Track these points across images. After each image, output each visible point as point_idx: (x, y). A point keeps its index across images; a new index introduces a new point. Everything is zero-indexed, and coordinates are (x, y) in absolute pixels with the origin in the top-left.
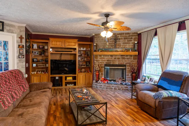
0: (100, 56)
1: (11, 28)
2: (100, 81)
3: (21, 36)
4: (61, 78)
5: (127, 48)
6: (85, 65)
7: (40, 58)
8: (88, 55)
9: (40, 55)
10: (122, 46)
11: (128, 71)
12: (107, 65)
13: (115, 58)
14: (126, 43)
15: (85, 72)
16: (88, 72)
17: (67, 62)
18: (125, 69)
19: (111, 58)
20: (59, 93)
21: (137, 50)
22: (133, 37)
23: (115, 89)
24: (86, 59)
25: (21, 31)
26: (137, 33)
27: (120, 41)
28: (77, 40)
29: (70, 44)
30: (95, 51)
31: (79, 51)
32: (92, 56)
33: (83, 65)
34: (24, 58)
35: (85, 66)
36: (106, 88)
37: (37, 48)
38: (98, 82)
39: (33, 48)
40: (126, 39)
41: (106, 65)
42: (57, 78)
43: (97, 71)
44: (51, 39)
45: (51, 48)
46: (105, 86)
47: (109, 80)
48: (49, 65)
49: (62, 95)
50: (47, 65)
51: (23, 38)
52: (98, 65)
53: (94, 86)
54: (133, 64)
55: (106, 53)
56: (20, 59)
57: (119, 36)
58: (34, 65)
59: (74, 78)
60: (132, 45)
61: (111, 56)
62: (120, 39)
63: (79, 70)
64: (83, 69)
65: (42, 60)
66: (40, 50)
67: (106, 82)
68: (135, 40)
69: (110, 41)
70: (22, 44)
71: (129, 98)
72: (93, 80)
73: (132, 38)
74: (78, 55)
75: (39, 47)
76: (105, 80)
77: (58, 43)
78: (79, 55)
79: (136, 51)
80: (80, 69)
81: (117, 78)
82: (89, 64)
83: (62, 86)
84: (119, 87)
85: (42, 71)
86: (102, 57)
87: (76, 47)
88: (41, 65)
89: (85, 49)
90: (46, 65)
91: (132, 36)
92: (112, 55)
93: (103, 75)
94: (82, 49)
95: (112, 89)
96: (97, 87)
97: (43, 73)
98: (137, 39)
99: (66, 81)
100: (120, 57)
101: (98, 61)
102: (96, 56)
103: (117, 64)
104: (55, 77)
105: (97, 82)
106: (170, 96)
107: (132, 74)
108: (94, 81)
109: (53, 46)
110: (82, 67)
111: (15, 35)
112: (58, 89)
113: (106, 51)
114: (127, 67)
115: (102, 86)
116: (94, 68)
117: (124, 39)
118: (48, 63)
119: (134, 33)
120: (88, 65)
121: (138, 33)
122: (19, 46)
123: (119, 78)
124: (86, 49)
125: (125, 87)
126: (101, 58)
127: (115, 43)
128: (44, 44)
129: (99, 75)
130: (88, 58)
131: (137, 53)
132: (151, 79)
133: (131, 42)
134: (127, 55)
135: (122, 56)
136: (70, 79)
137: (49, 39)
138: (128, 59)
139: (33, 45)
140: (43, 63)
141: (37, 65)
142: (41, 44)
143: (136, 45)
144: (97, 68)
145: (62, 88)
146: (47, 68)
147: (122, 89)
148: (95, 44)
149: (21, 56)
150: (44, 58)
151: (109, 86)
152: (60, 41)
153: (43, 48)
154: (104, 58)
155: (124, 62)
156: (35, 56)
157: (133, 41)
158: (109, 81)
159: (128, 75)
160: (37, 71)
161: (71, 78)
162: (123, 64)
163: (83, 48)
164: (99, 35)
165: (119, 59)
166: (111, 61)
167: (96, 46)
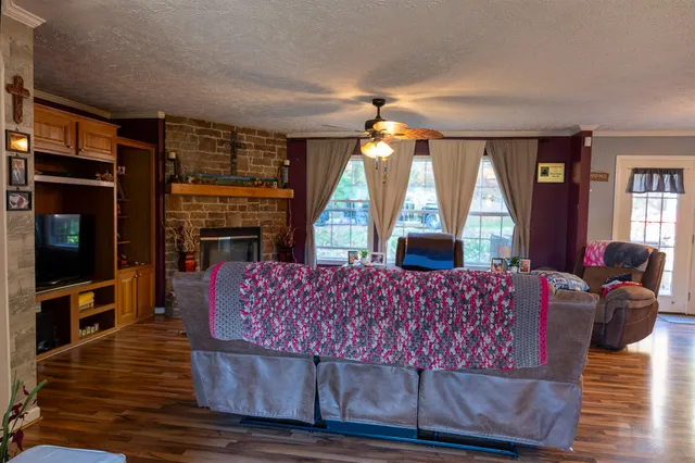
0: (187, 197)
5: (263, 175)
10: (252, 169)
11: (268, 245)
12: (210, 230)
13: (233, 208)
14: (262, 162)
18: (258, 240)
19: (223, 208)
22: (276, 146)
26: (284, 136)
27: (246, 153)
28: (115, 128)
40: (261, 149)
43: (189, 253)
57: (241, 138)
61: (223, 199)
62: (245, 147)
68: (282, 156)
69: (219, 151)
73: (274, 150)
74: (116, 192)
79: (287, 186)
86: (194, 202)
91: (274, 142)
92: (226, 197)
93: (198, 267)
100: (246, 203)
101: (180, 216)
103: (240, 225)
107: (279, 252)
113: (207, 183)
114: (263, 235)
117: (257, 147)
119: (280, 135)
121: (289, 136)
126: (188, 208)
127: (233, 157)
131: (291, 193)
133: (273, 160)
134: (263, 199)
135: (251, 199)
138: (266, 209)
143: (287, 170)
154: (199, 207)
155: (256, 219)
157: (276, 159)
159: (265, 257)
161: (90, 299)
162: (254, 225)
164: (180, 119)
165: (243, 208)
166: (221, 215)
167: (176, 161)
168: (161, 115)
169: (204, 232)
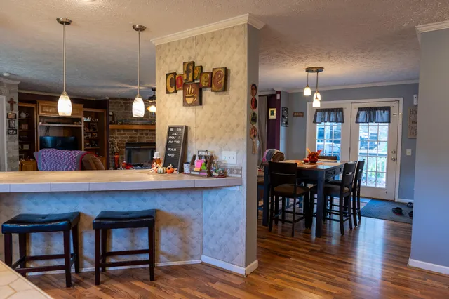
0: (119, 130)
2: (121, 167)
3: (12, 99)
8: (94, 129)
13: (142, 134)
19: (136, 134)
24: (90, 136)
25: (10, 92)
28: (82, 105)
30: (111, 123)
32: (105, 131)
34: (16, 134)
43: (116, 153)
44: (40, 103)
45: (41, 117)
47: (133, 166)
48: (36, 147)
51: (15, 102)
52: (117, 145)
55: (127, 127)
56: (10, 136)
70: (14, 112)
72: (108, 166)
74: (83, 129)
76: (127, 165)
82: (96, 143)
86: (122, 132)
87: (82, 116)
92: (137, 130)
93: (125, 159)
102: (113, 131)
103: (145, 142)
109: (44, 114)
111: (4, 98)
116: (108, 149)
120: (94, 145)
122: (9, 114)
124: (91, 120)
126: (120, 134)
129: (118, 158)
130: (94, 134)
135: (150, 131)
137: (35, 103)
144: (115, 148)
148: (111, 114)
149: (11, 131)
154: (125, 134)
163: (87, 118)
164: (116, 99)
165: (147, 135)
166: (135, 138)
167: (113, 116)
168: (107, 98)
169: (127, 144)
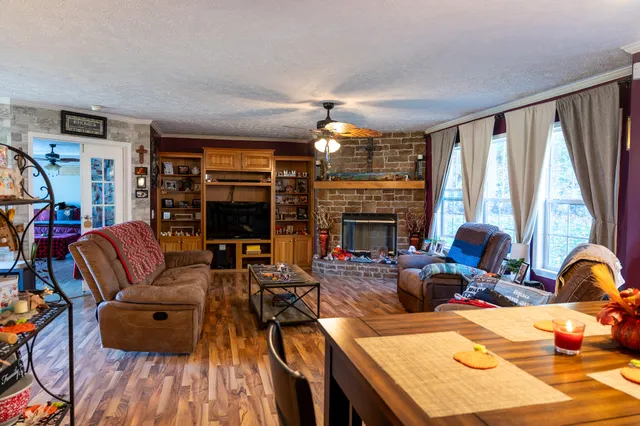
0: (332, 191)
1: (121, 131)
2: (330, 255)
3: (142, 147)
4: (232, 248)
5: (398, 170)
6: (293, 216)
7: (180, 198)
8: (302, 190)
9: (182, 189)
10: (387, 166)
11: (402, 230)
12: (349, 215)
13: (370, 198)
14: (395, 157)
15: (294, 233)
16: (300, 232)
17: (250, 210)
18: (395, 225)
19: (360, 198)
20: (228, 281)
21: (424, 176)
22: (414, 144)
23: (366, 275)
24: (296, 201)
25: (140, 136)
26: (423, 133)
27: (381, 154)
28: (272, 152)
29: (255, 161)
30: (319, 179)
31: (279, 179)
32: (312, 192)
33: (289, 216)
34: (147, 197)
35: (295, 219)
36: (345, 273)
37: (172, 173)
38: (327, 258)
39: (163, 172)
40: (397, 148)
41: (346, 216)
42: (222, 248)
43: (324, 229)
44: (208, 151)
45: (208, 172)
46: (343, 267)
47: (354, 254)
48: (202, 216)
49: (234, 284)
50: (198, 216)
51: (146, 151)
52: (326, 216)
53: (316, 270)
54: (413, 211)
55: (344, 185)
56: (139, 200)
57: (377, 142)
58: (167, 215)
59: (266, 248)
60: (412, 165)
61: (360, 191)
62: (381, 148)
63: (277, 228)
64: (289, 227)
65: (185, 202)
66: (180, 179)
67: (346, 258)
68: (417, 152)
69: (357, 154)
70: (144, 165)
71: (390, 292)
72: (314, 252)
73: (411, 146)
74: (274, 189)
75: (177, 170)
76: (343, 252)
77: (225, 161)
78: (278, 189)
79: (419, 178)
80: (281, 225)
81: (375, 249)
82: (306, 213)
83: (234, 267)
84: (377, 270)
85: (185, 231)
86: (337, 193)
87: (272, 169)
88: (182, 216)
89: (294, 174)
90: (194, 216)
91: (411, 140)
92: (362, 190)
93: (340, 241)
94: (286, 174)
95: (359, 274)
96: (322, 271)
97: (188, 235)
98: (424, 148)
99: (245, 256)
100: (381, 194)
101: (327, 204)
102: (322, 192)
103: (375, 212)
104: (218, 245)
105: (322, 258)
106: (445, 271)
107: (411, 237)
108: (316, 257)
109: (213, 168)
110: (287, 220)
111: (129, 146)
112: (224, 275)
113: (346, 180)
114: (399, 221)
115: (334, 267)
116: (315, 222)
117: (392, 147)
118: (199, 211)
119: (417, 133)
120: (302, 216)
121: (427, 132)
122: (137, 169)
123: (379, 247)
124: (297, 175)
125: (391, 271)
126: (332, 198)
127: (369, 158)
128: (190, 163)
129: (328, 239)
130: (302, 197)
131: (422, 184)
132: (439, 245)
133: (409, 156)
134: (399, 191)
135: (385, 191)
136: (254, 250)
137: (201, 152)
138: (401, 198)
139: (163, 164)
140: (187, 211)
141: (172, 216)
142: (182, 163)
143: (420, 164)
144: (322, 222)
145: (235, 274)
146: (197, 223)
147: (384, 275)
148: (318, 163)
149: (140, 193)
150: (191, 197)
151: (352, 268)
152: (229, 156)
153: (189, 171)
154: (341, 198)
155: (392, 207)
156: (169, 192)
157: (413, 155)
158: (353, 257)
159: (402, 240)
160: (174, 231)
161: (257, 249)
162: (389, 212)
163: (290, 171)
165: (378, 198)
166: (359, 204)
167: (322, 166)
